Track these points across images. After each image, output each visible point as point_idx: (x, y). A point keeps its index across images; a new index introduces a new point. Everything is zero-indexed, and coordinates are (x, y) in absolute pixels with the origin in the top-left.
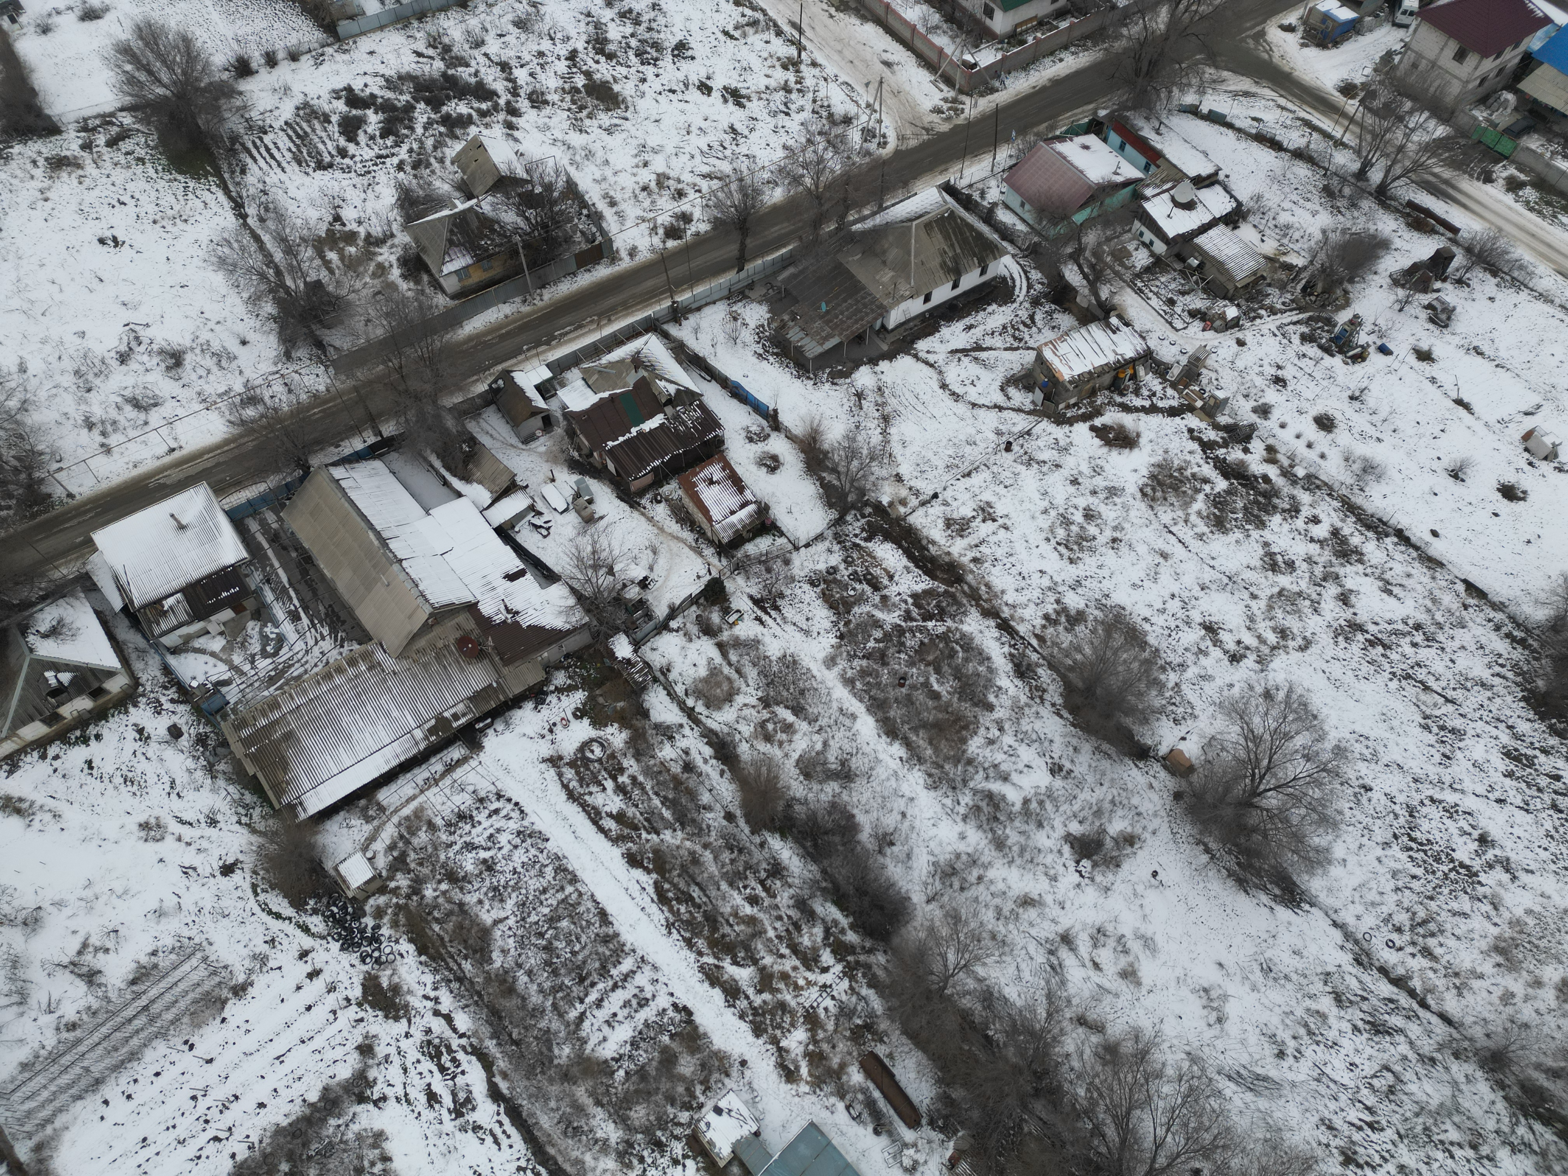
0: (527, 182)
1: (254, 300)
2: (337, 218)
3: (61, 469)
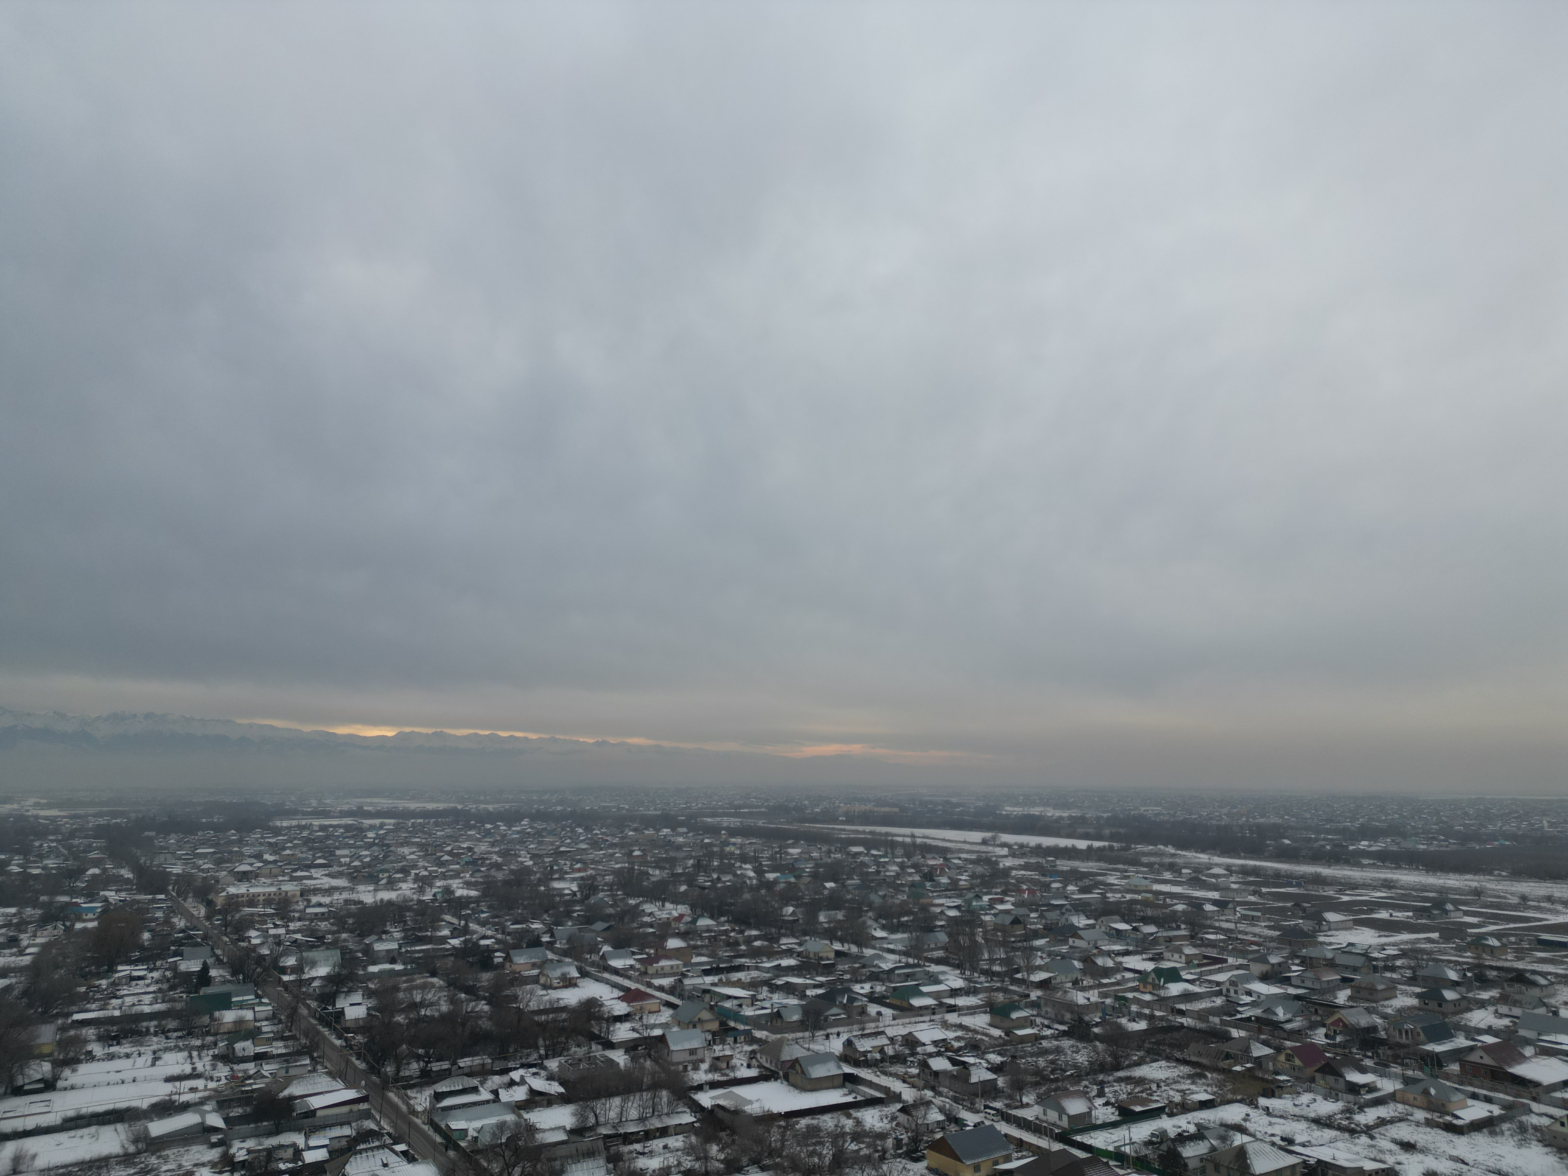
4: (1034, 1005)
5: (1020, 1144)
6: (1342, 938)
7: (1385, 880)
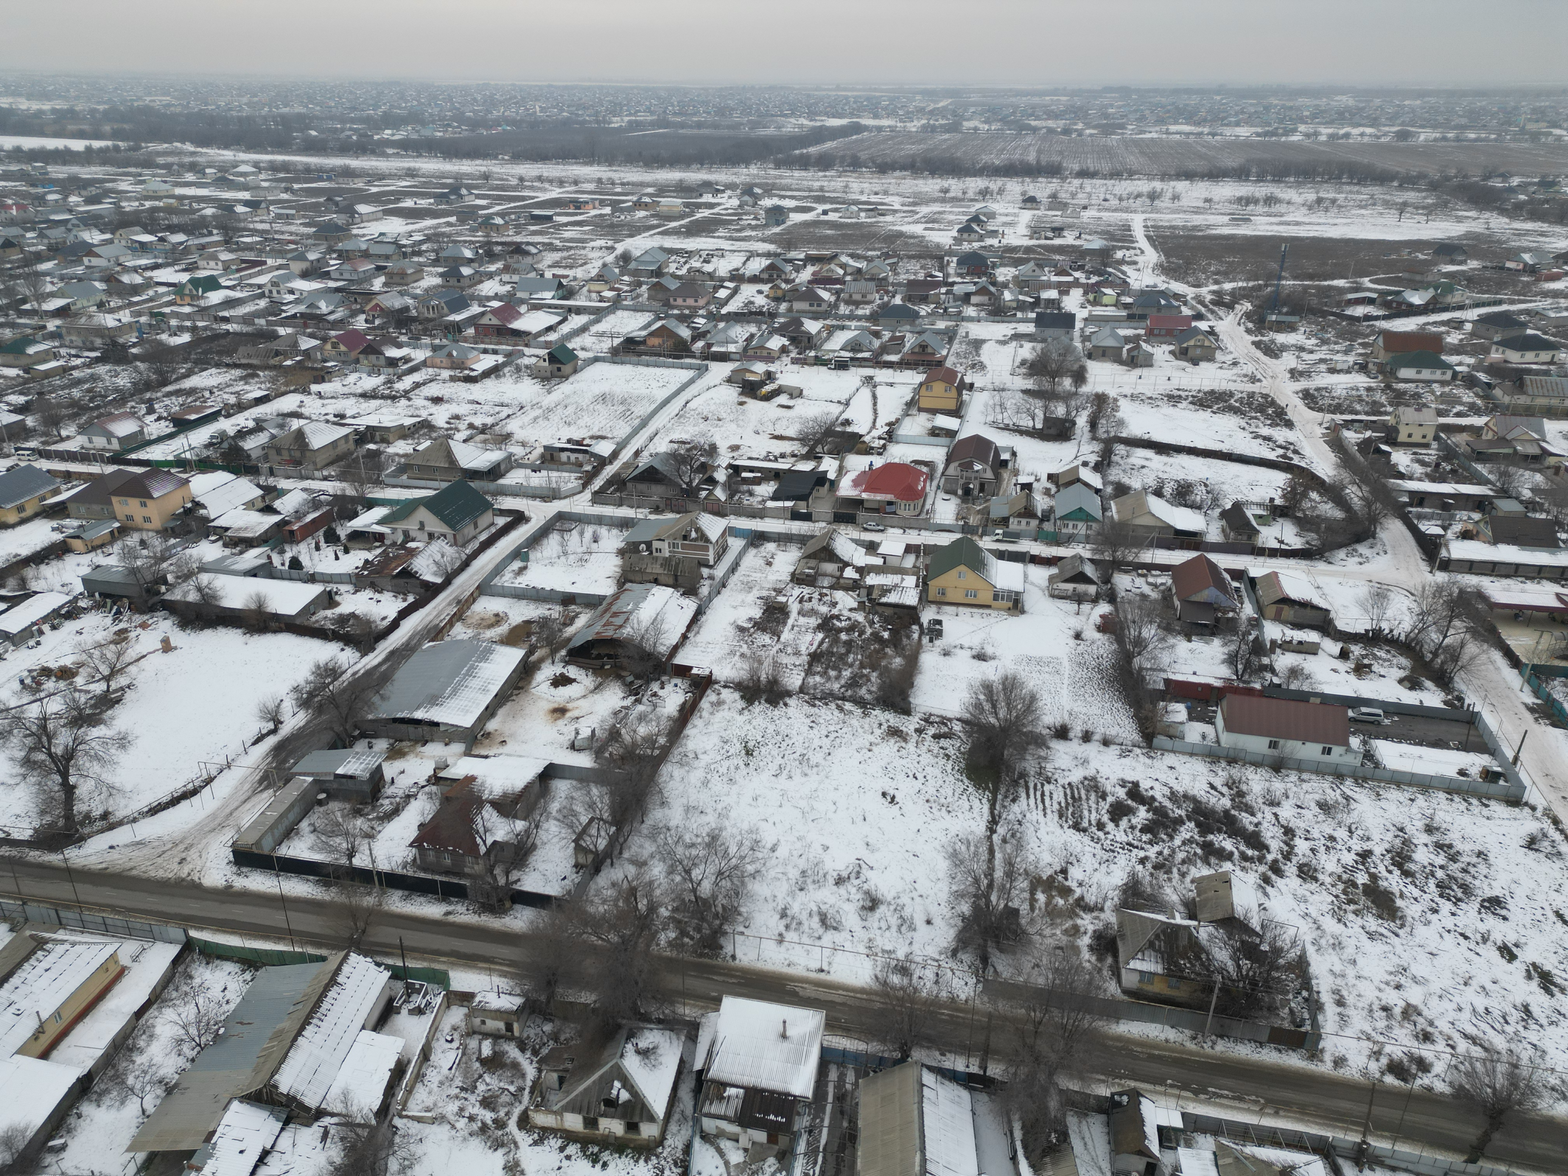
0: (1257, 934)
1: (959, 895)
2: (1064, 871)
3: (742, 933)
4: (53, 336)
5: (68, 476)
6: (373, 229)
7: (409, 169)
